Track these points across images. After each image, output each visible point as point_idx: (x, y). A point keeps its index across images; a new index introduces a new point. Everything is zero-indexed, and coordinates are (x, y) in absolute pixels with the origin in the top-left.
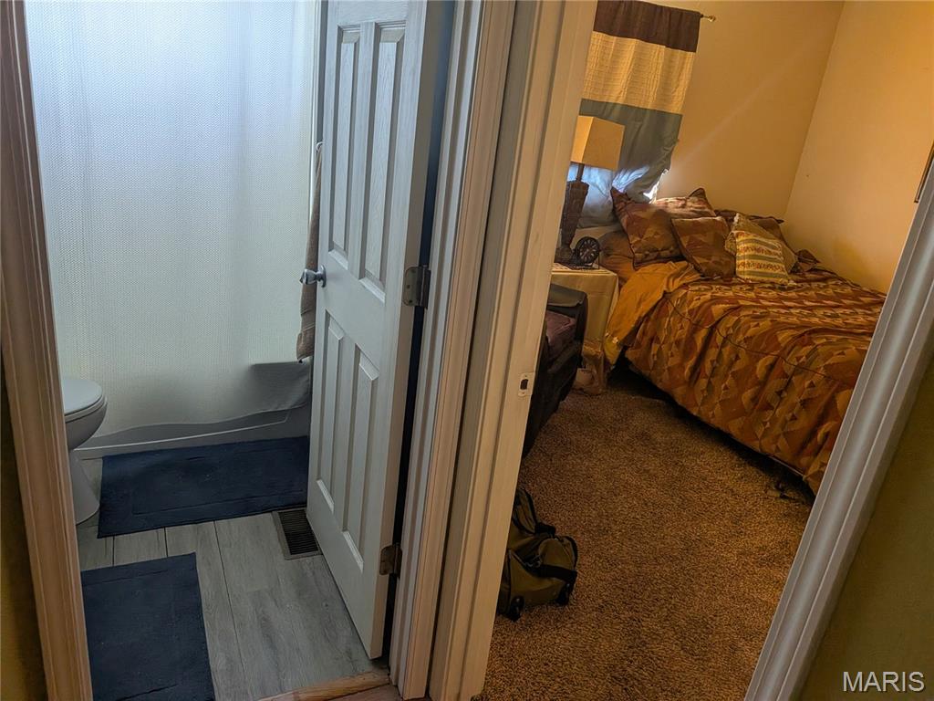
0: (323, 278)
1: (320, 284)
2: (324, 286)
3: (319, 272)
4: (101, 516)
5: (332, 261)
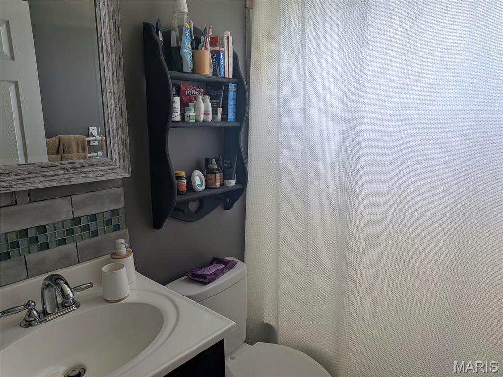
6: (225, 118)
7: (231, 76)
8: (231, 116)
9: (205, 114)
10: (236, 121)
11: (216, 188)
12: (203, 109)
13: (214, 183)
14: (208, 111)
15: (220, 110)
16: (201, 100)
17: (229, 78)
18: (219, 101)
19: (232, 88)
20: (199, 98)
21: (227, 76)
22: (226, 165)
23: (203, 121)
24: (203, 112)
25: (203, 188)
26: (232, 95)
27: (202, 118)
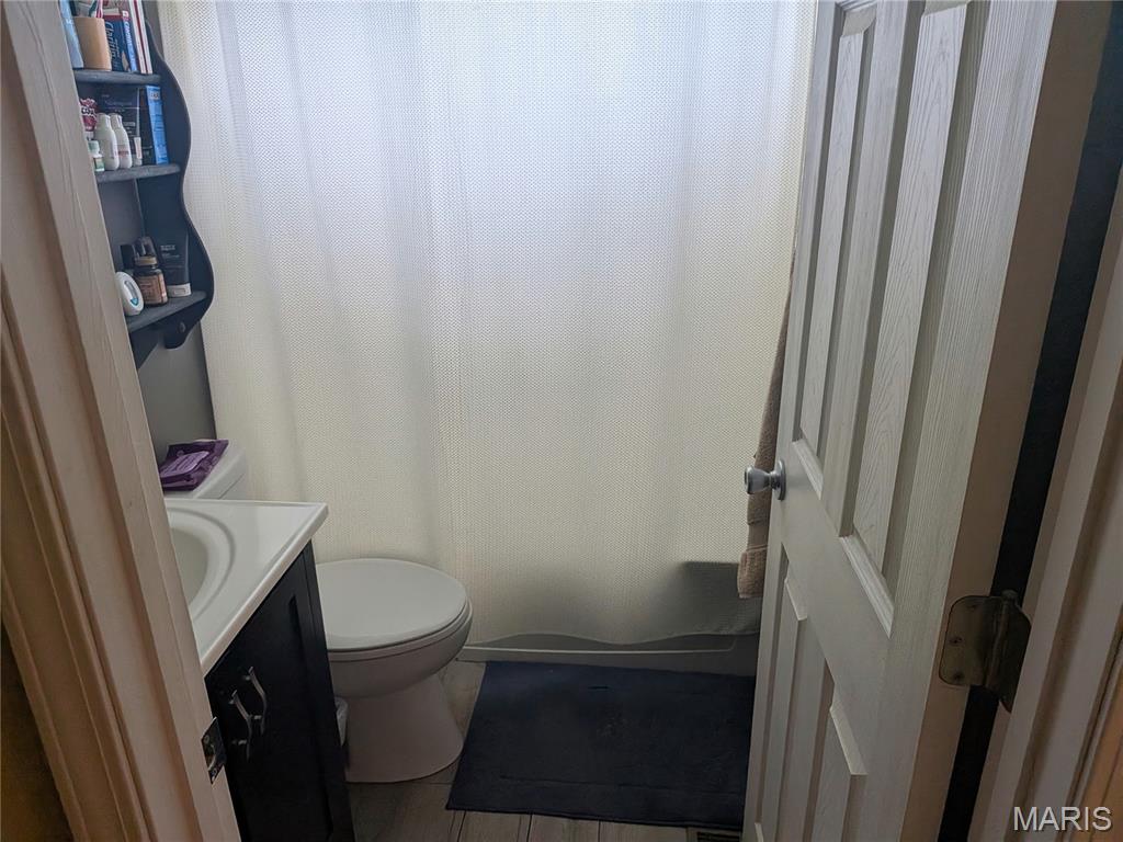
0: (780, 483)
1: (775, 493)
2: (782, 497)
3: (773, 473)
4: (460, 764)
5: (796, 457)
6: (149, 160)
7: (150, 71)
8: (160, 153)
9: (119, 153)
10: (170, 162)
11: (162, 305)
12: (115, 144)
13: (157, 295)
14: (124, 146)
15: (138, 140)
16: (109, 125)
17: (147, 75)
18: (134, 124)
19: (152, 94)
20: (104, 120)
21: (143, 71)
22: (165, 256)
23: (119, 168)
24: (116, 150)
25: (140, 307)
26: (154, 109)
27: (117, 162)
